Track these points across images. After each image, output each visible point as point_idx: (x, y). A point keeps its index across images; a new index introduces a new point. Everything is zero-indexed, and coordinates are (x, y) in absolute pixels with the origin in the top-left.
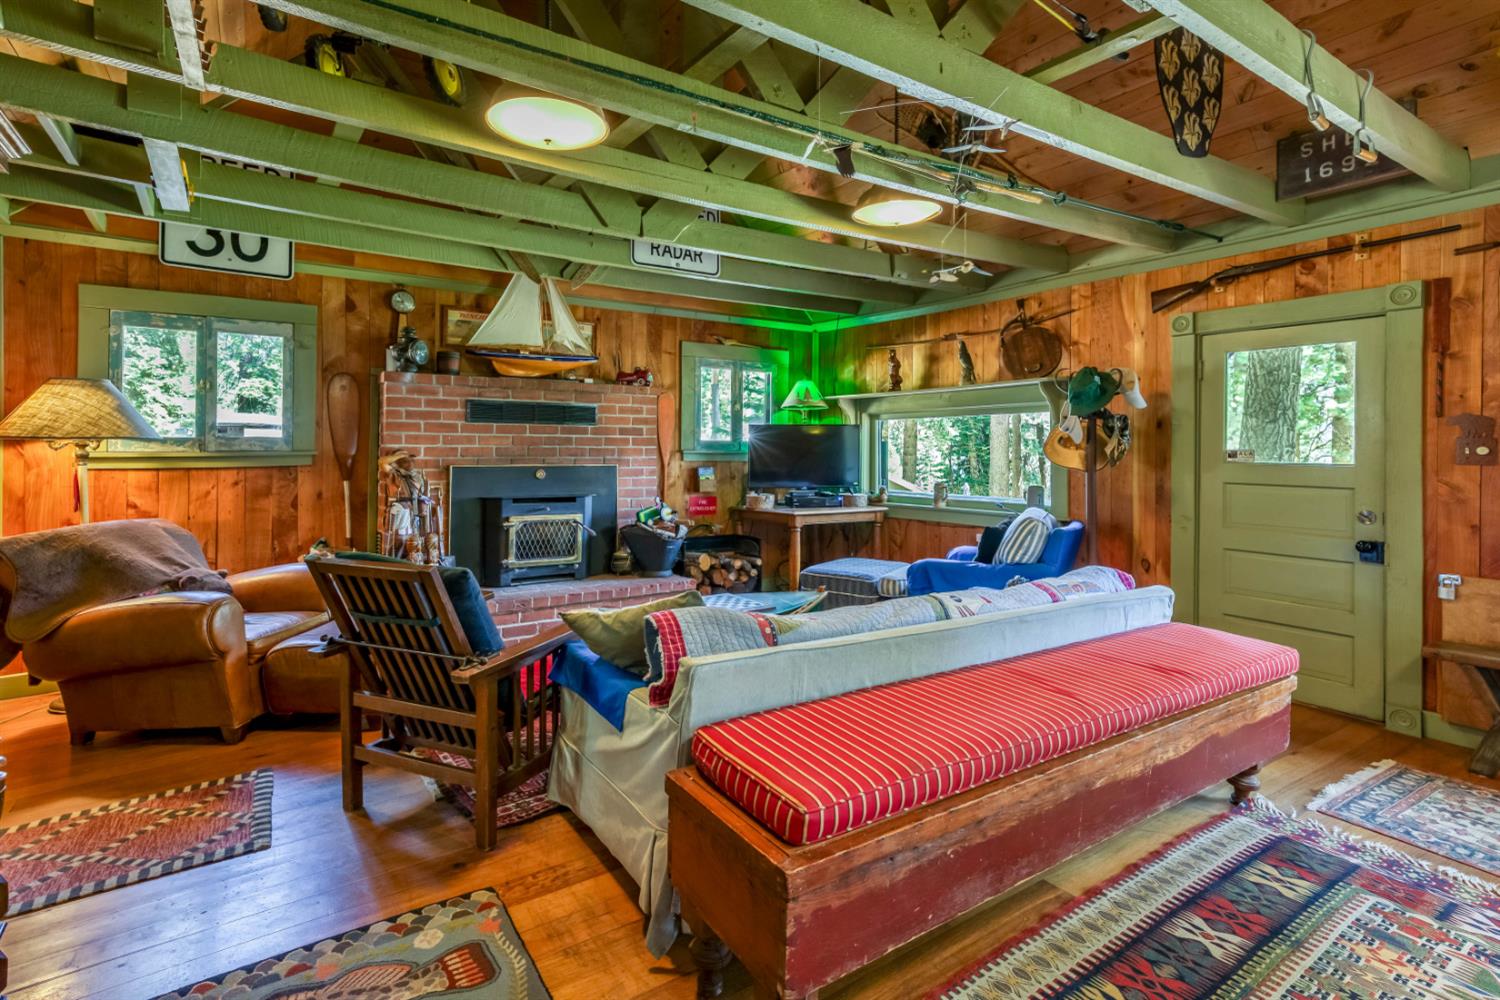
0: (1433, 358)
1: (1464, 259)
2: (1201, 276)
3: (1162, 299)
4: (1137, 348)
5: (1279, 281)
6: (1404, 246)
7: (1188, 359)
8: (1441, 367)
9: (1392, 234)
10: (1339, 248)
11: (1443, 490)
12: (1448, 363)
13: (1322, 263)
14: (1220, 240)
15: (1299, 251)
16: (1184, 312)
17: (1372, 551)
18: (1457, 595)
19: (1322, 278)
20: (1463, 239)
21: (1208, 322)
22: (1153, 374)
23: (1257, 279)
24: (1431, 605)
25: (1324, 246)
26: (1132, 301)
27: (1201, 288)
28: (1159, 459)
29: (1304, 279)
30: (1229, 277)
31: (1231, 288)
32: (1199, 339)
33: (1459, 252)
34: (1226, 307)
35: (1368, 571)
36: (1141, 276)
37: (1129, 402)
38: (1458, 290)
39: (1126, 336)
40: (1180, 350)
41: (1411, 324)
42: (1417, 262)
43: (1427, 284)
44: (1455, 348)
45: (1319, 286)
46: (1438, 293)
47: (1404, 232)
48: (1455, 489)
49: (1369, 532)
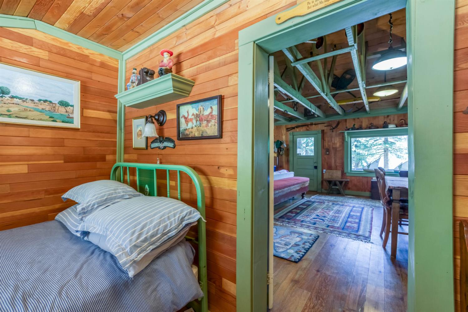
0: (323, 140)
1: (326, 127)
2: (294, 126)
3: (288, 129)
4: (284, 137)
5: (304, 128)
6: (319, 125)
7: (292, 139)
8: (323, 142)
9: (318, 123)
10: (312, 124)
11: (324, 158)
12: (324, 141)
13: (309, 126)
14: (296, 121)
15: (307, 124)
16: (291, 132)
17: (316, 167)
18: (325, 172)
19: (310, 128)
20: (325, 125)
21: (294, 134)
22: (287, 141)
23: (301, 127)
24: (322, 174)
25: (310, 124)
26: (283, 129)
27: (293, 128)
28: (287, 155)
29: (308, 128)
30: (297, 127)
31: (298, 129)
32: (293, 136)
33: (325, 126)
34: (297, 131)
35: (315, 170)
36: (284, 126)
37: (284, 146)
38: (325, 131)
39: (282, 135)
40: (290, 137)
41: (320, 135)
42: (321, 127)
43: (322, 130)
44: (325, 139)
45: (309, 129)
46: (323, 131)
47: (319, 123)
48: (325, 158)
49: (315, 165)
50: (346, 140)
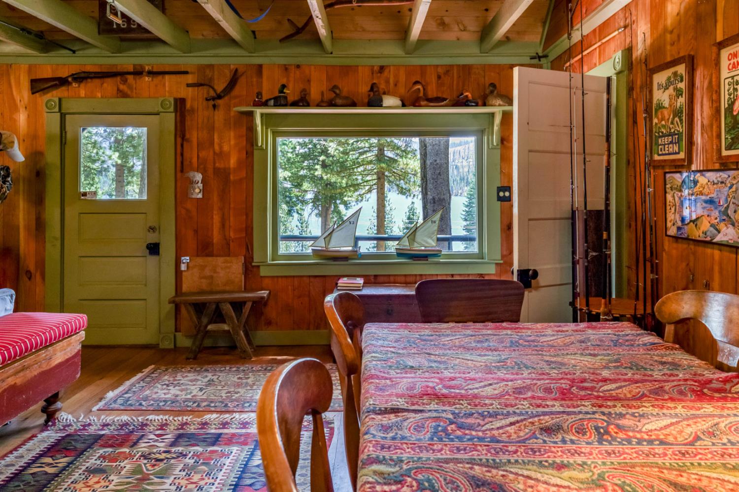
0: (179, 140)
1: (190, 89)
2: (64, 73)
3: (38, 86)
4: (22, 118)
5: (109, 85)
6: (167, 77)
7: (56, 129)
8: (182, 146)
9: (162, 69)
10: (138, 72)
11: (183, 212)
12: (185, 143)
13: (130, 78)
14: (74, 52)
15: (119, 69)
16: (53, 96)
17: (154, 249)
18: (188, 267)
19: (130, 87)
20: (190, 79)
21: (68, 106)
22: (32, 139)
23: (97, 82)
24: (178, 273)
25: (131, 69)
26: (18, 83)
27: (62, 82)
28: (38, 200)
29: (122, 87)
30: (81, 77)
31: (82, 85)
32: (63, 117)
33: (188, 85)
34: (79, 97)
35: (153, 259)
36: (24, 67)
38: (188, 106)
39: (14, 108)
40: (52, 121)
41: (170, 119)
42: (174, 87)
43: (176, 100)
44: (187, 136)
45: (129, 92)
46: (180, 103)
47: (167, 70)
48: (188, 211)
49: (152, 238)
50: (260, 144)
